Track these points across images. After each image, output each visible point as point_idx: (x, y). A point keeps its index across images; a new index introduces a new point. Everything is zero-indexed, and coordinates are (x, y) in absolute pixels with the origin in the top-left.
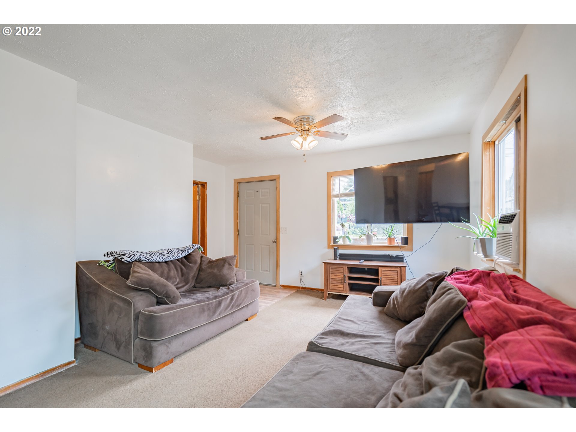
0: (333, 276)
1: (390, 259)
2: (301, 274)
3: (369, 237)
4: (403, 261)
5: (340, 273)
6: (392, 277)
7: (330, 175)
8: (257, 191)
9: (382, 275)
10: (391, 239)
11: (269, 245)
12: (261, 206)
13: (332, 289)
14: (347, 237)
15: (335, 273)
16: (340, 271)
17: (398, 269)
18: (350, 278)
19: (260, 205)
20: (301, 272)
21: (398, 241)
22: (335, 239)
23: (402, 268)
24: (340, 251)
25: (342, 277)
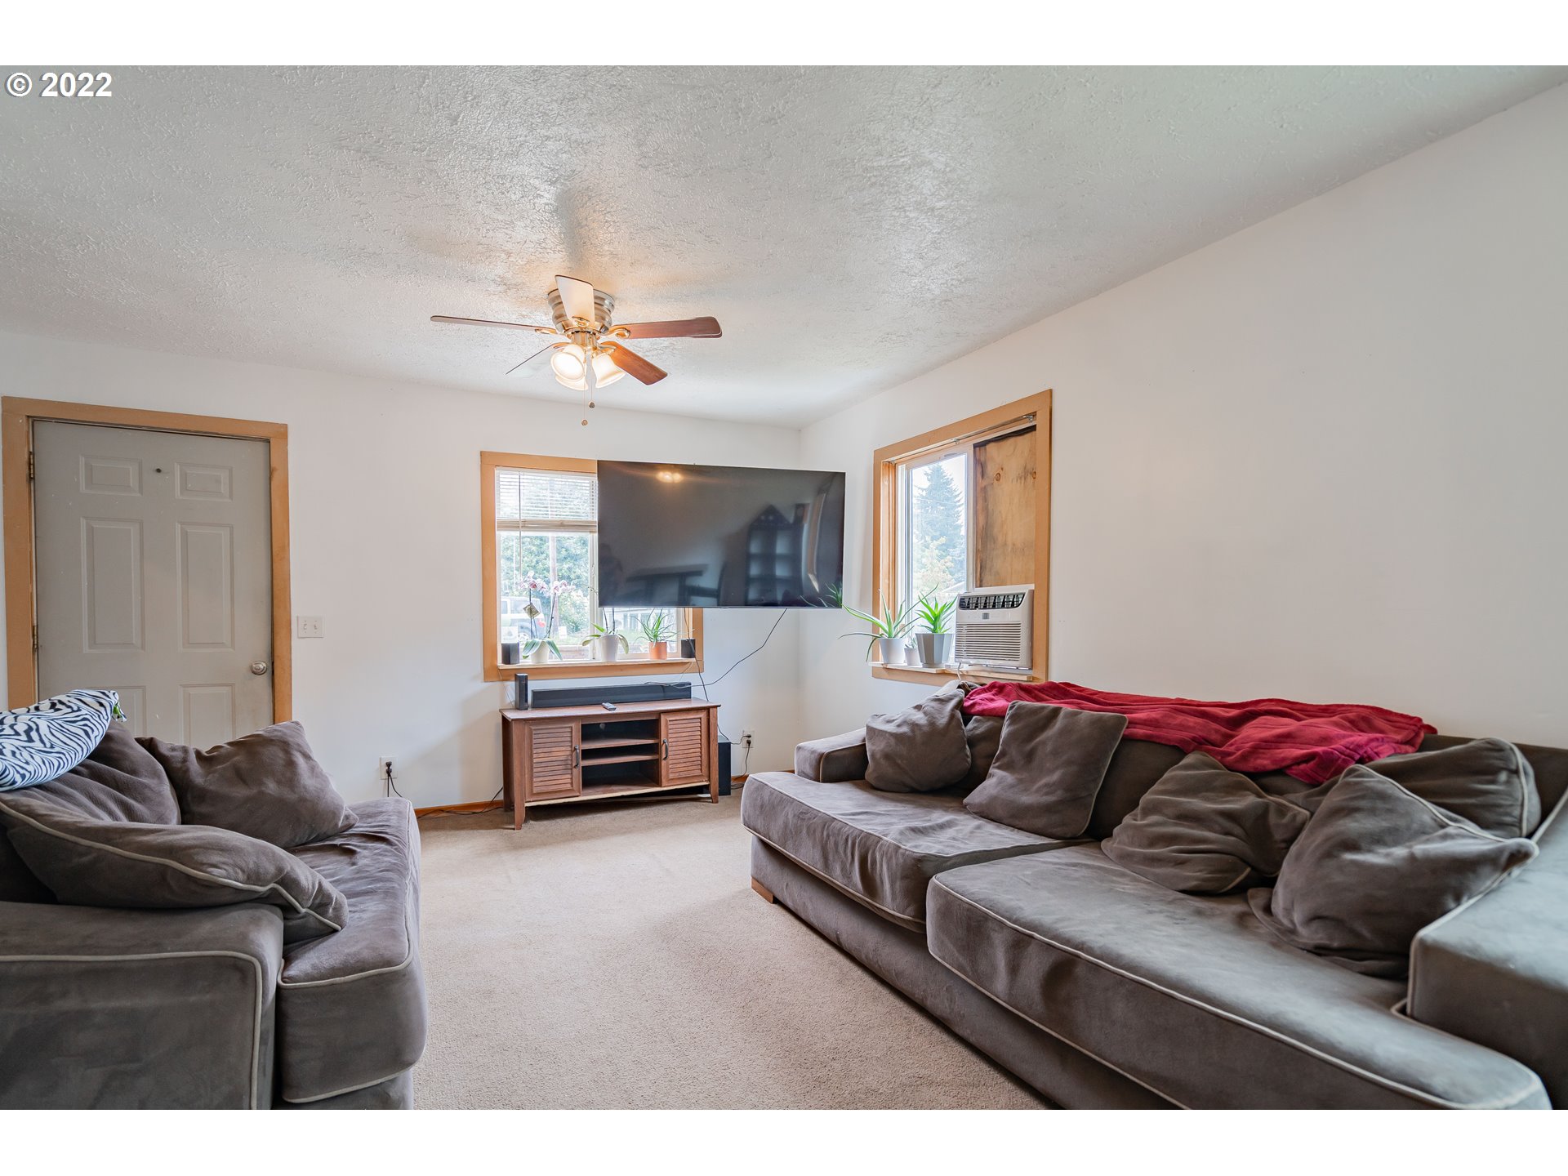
0: (542, 755)
1: (662, 694)
2: (389, 772)
3: (610, 642)
4: (689, 697)
5: (562, 744)
6: (690, 734)
7: (490, 462)
8: (159, 471)
9: (668, 734)
10: (660, 647)
11: (231, 685)
12: (185, 535)
13: (538, 794)
14: (549, 643)
15: (548, 745)
16: (563, 739)
17: (703, 715)
18: (587, 754)
19: (178, 527)
20: (389, 765)
21: (674, 651)
22: (509, 653)
23: (711, 710)
24: (534, 685)
25: (568, 753)
